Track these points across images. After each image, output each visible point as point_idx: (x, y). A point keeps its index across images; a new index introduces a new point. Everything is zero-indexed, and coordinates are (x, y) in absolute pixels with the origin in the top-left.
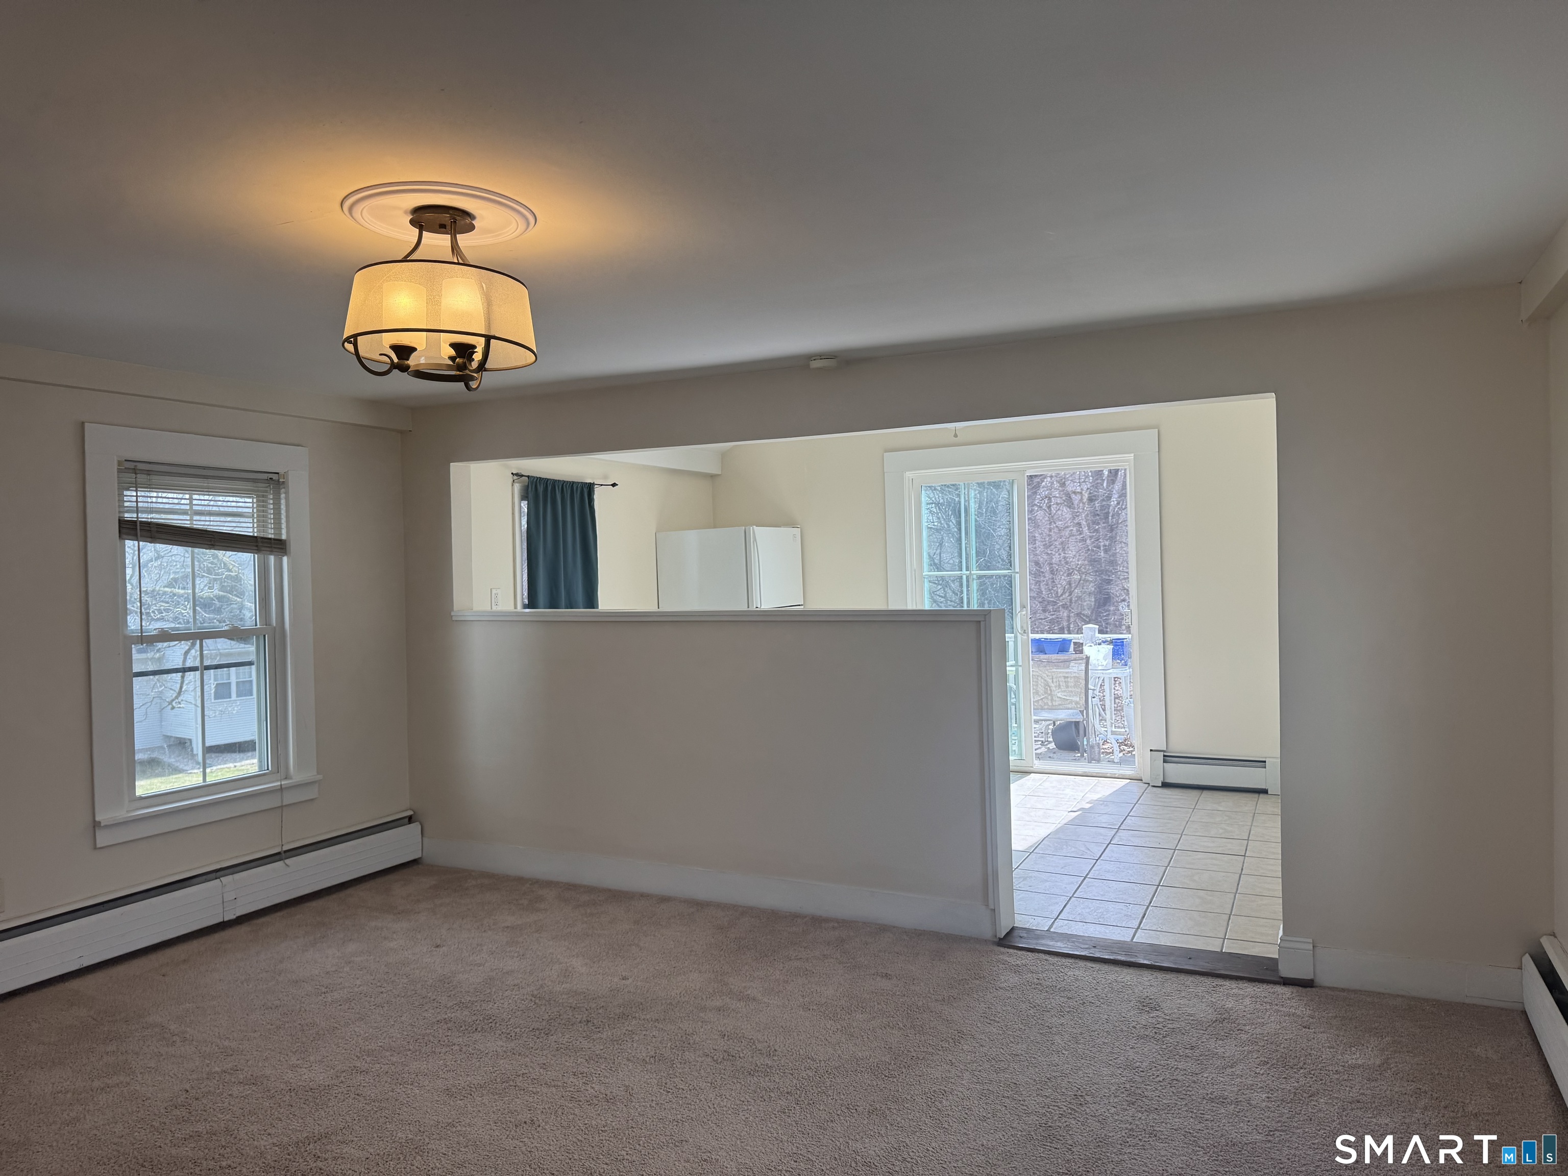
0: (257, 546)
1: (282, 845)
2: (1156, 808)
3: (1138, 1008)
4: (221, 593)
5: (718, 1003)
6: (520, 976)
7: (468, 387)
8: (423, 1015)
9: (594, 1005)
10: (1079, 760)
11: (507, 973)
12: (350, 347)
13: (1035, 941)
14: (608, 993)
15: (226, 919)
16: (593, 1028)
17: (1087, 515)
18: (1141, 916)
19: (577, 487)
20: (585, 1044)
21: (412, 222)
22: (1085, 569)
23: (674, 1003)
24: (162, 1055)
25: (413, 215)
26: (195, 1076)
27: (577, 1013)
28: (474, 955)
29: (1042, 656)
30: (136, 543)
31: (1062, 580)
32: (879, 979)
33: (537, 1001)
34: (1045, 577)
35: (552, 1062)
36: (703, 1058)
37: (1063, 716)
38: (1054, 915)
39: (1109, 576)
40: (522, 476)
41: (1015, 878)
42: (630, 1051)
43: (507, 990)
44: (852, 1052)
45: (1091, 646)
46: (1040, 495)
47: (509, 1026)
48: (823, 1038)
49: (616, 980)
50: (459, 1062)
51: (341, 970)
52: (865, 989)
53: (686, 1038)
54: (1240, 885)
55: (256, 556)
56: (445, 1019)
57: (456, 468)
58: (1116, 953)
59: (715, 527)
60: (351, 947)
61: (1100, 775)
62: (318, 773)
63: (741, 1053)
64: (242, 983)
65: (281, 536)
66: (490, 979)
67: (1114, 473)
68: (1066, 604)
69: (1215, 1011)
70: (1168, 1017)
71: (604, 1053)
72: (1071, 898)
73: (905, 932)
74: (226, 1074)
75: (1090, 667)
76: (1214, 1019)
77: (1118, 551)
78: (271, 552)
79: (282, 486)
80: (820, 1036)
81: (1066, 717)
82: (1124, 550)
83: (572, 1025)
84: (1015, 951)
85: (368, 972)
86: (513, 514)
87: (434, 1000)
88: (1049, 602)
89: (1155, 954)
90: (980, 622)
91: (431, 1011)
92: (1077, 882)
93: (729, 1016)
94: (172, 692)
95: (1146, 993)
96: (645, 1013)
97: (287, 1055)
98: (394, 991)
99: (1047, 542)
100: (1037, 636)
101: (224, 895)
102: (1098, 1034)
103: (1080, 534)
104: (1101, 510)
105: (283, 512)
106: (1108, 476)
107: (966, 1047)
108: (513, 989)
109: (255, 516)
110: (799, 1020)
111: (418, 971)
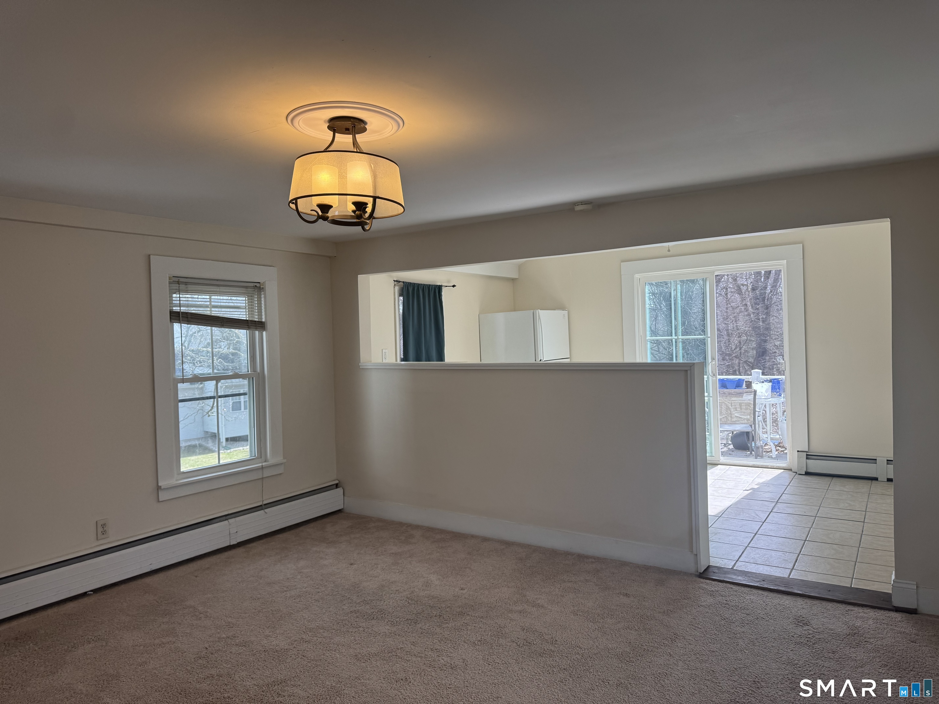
0: (248, 325)
1: (263, 501)
2: (802, 488)
3: (795, 623)
4: (234, 351)
5: (520, 608)
6: (400, 585)
7: (364, 229)
8: (343, 607)
9: (444, 606)
10: (749, 456)
11: (392, 583)
12: (293, 206)
13: (723, 576)
14: (452, 598)
15: (231, 544)
16: (443, 620)
17: (751, 299)
18: (795, 560)
19: (432, 288)
20: (438, 630)
21: (329, 128)
22: (750, 333)
23: (492, 607)
24: (194, 626)
25: (329, 123)
26: (211, 639)
27: (433, 610)
28: (373, 570)
29: (725, 390)
30: (180, 324)
31: (735, 340)
32: (621, 596)
33: (410, 601)
34: (723, 338)
35: (418, 641)
36: (511, 644)
37: (739, 428)
38: (736, 558)
39: (766, 337)
40: (400, 282)
41: (710, 533)
42: (466, 637)
43: (392, 594)
44: (605, 644)
45: (757, 384)
46: (720, 287)
47: (393, 617)
48: (586, 634)
49: (457, 590)
50: (363, 638)
51: (296, 577)
52: (613, 603)
53: (500, 629)
54: (862, 542)
55: (248, 331)
56: (355, 611)
57: (361, 278)
58: (778, 585)
59: (515, 311)
60: (302, 563)
61: (764, 466)
62: (284, 459)
63: (534, 641)
64: (239, 583)
65: (262, 320)
66: (382, 586)
67: (768, 273)
68: (738, 355)
69: (849, 627)
70: (815, 631)
71: (450, 637)
72: (746, 547)
73: (638, 567)
74: (229, 639)
75: (757, 397)
76: (848, 633)
77: (771, 321)
78: (256, 329)
79: (262, 291)
80: (585, 633)
81: (741, 429)
82: (775, 321)
83: (431, 617)
84: (711, 581)
85: (311, 579)
86: (395, 304)
87: (349, 598)
88: (726, 355)
89: (805, 587)
90: (687, 370)
91: (347, 605)
92: (750, 537)
93: (527, 616)
94: (208, 407)
95: (800, 613)
96: (475, 612)
97: (264, 629)
98: (326, 591)
99: (725, 317)
100: (722, 377)
101: (230, 530)
102: (768, 640)
103: (747, 311)
104: (760, 295)
105: (263, 305)
106: (764, 274)
107: (679, 645)
108: (396, 593)
109: (247, 308)
110: (571, 622)
111: (340, 580)
